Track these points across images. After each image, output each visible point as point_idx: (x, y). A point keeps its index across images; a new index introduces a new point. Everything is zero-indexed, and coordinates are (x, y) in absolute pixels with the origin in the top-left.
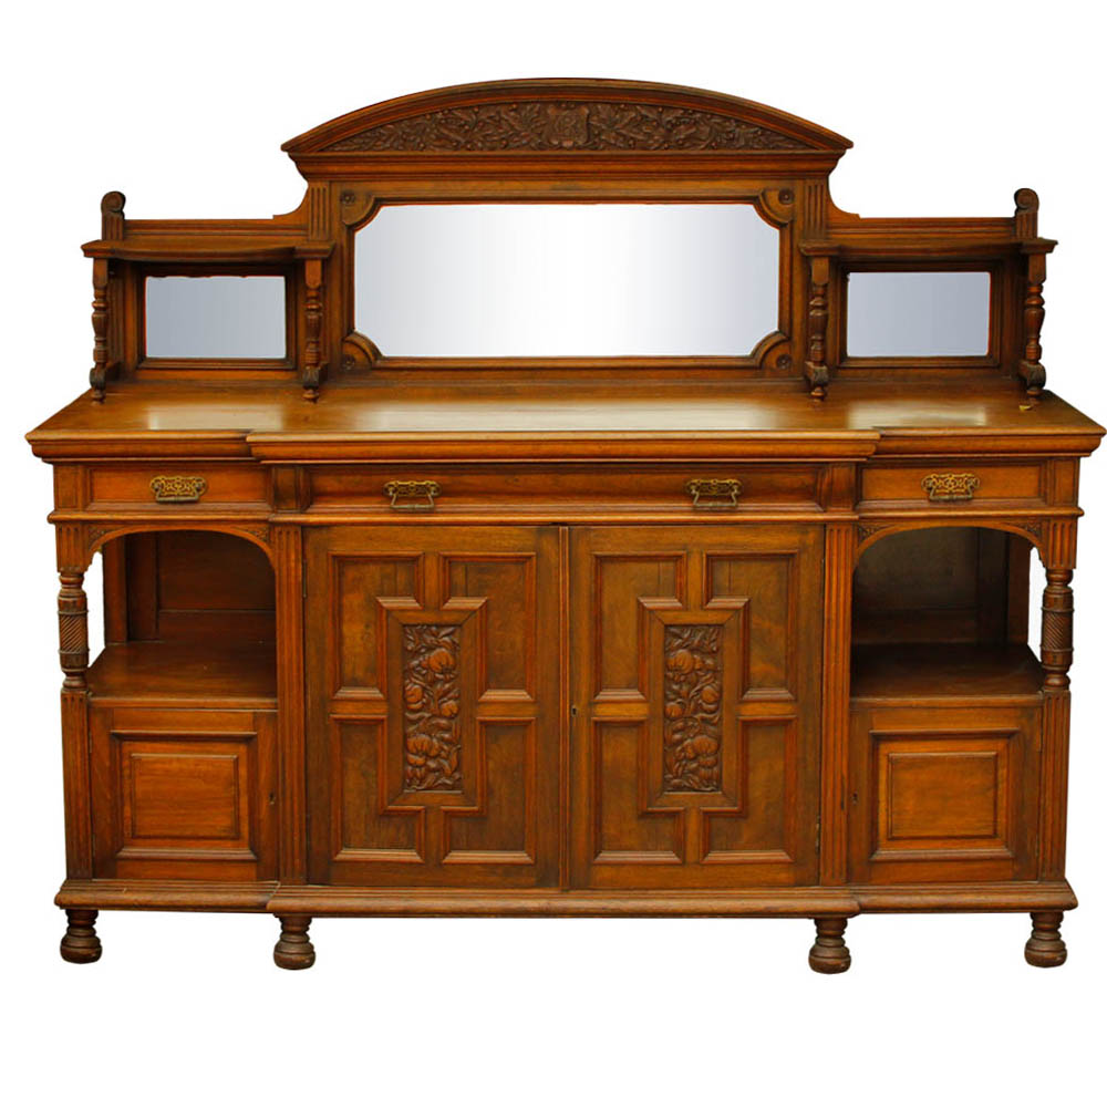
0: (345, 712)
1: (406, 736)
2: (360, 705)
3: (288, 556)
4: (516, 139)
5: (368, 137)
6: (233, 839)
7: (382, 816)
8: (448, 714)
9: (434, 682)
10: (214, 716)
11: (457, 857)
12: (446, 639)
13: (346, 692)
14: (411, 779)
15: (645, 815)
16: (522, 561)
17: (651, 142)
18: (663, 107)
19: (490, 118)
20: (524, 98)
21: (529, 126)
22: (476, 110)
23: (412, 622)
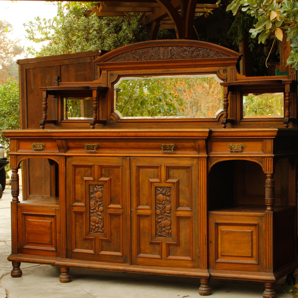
0: (76, 209)
1: (90, 217)
2: (79, 207)
3: (62, 165)
4: (152, 57)
5: (115, 58)
6: (51, 245)
7: (85, 240)
8: (100, 211)
9: (97, 202)
10: (46, 209)
11: (103, 253)
12: (100, 189)
13: (76, 204)
14: (92, 229)
15: (151, 243)
16: (118, 167)
17: (187, 57)
18: (190, 47)
19: (146, 51)
20: (154, 46)
21: (155, 53)
22: (142, 49)
23: (91, 184)
